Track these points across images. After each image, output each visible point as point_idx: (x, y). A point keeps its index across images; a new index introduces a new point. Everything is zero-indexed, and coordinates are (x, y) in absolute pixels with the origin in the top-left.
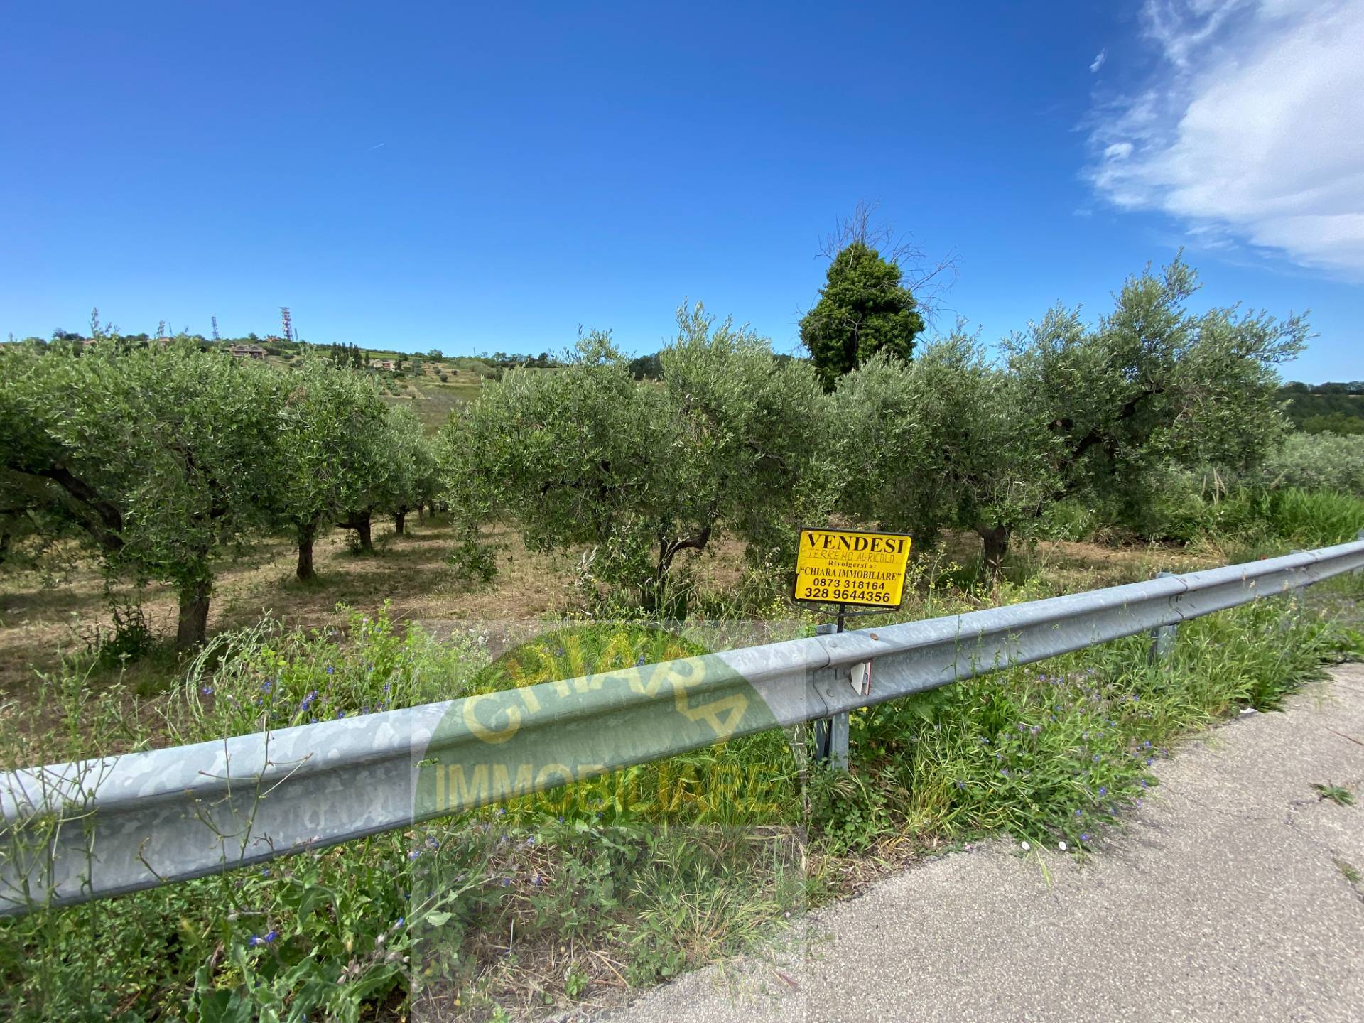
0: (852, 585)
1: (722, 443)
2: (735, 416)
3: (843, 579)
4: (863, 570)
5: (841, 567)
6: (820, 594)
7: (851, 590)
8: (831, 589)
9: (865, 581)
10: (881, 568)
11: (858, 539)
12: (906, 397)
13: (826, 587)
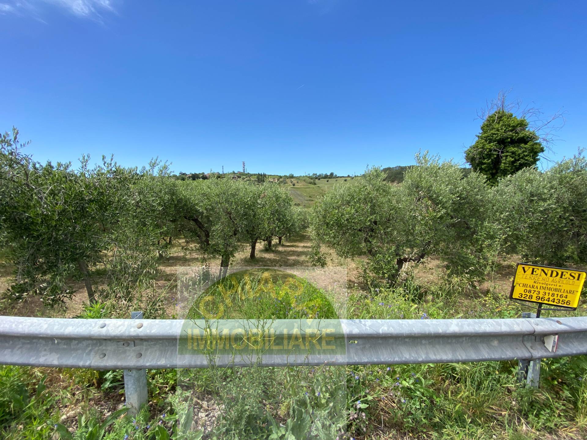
0: (547, 294)
1: (439, 215)
2: (446, 202)
3: (542, 291)
4: (555, 287)
5: (541, 285)
6: (527, 297)
7: (546, 297)
8: (535, 295)
9: (556, 293)
10: (568, 288)
11: (552, 272)
12: (546, 191)
13: (532, 294)
